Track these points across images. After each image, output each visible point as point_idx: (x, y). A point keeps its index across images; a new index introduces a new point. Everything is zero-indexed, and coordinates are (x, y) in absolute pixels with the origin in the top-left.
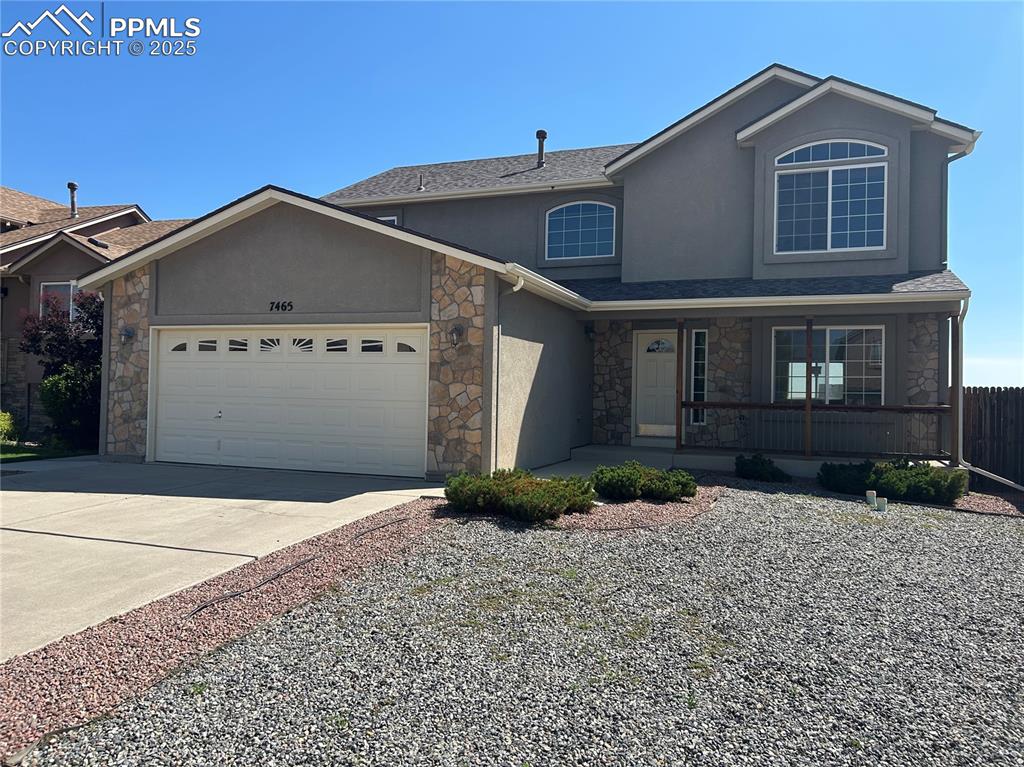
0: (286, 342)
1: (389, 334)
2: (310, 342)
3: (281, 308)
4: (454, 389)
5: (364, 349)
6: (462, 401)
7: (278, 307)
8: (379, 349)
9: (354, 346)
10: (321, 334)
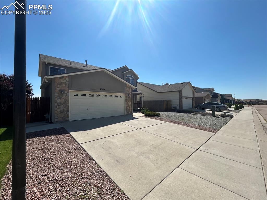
0: (102, 95)
1: (119, 95)
2: (106, 95)
3: (102, 90)
4: (128, 103)
5: (115, 97)
6: (129, 104)
7: (102, 89)
8: (117, 97)
9: (113, 96)
10: (108, 94)
